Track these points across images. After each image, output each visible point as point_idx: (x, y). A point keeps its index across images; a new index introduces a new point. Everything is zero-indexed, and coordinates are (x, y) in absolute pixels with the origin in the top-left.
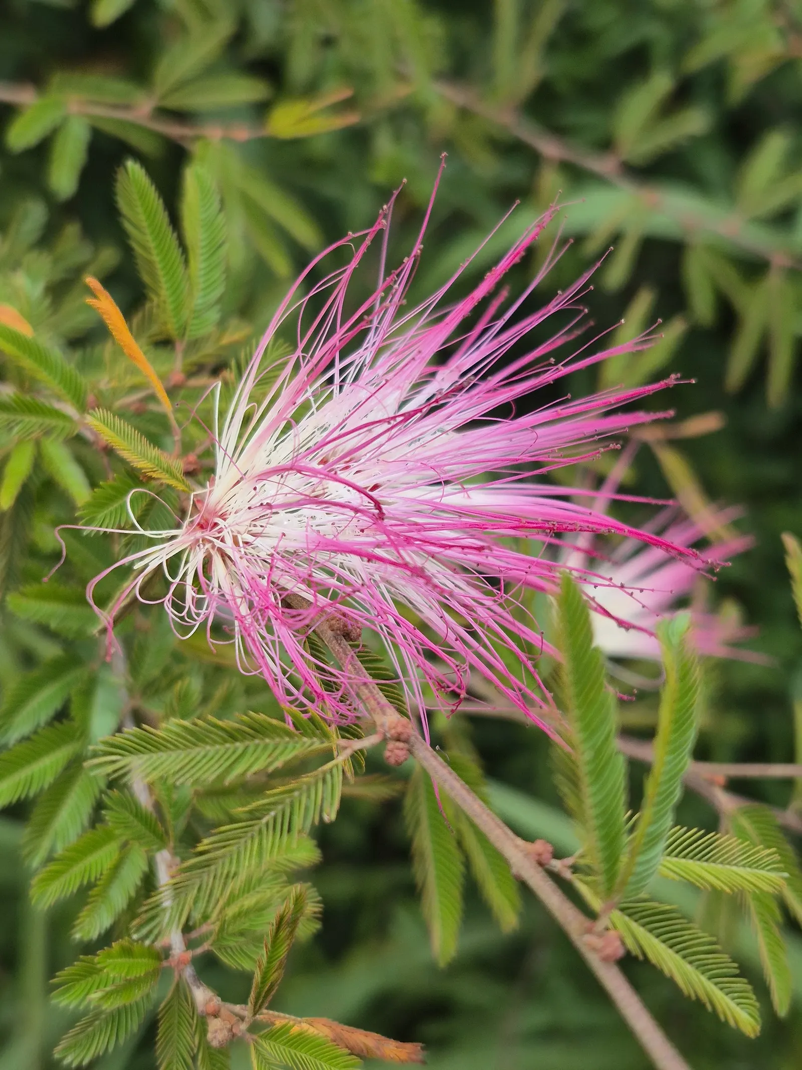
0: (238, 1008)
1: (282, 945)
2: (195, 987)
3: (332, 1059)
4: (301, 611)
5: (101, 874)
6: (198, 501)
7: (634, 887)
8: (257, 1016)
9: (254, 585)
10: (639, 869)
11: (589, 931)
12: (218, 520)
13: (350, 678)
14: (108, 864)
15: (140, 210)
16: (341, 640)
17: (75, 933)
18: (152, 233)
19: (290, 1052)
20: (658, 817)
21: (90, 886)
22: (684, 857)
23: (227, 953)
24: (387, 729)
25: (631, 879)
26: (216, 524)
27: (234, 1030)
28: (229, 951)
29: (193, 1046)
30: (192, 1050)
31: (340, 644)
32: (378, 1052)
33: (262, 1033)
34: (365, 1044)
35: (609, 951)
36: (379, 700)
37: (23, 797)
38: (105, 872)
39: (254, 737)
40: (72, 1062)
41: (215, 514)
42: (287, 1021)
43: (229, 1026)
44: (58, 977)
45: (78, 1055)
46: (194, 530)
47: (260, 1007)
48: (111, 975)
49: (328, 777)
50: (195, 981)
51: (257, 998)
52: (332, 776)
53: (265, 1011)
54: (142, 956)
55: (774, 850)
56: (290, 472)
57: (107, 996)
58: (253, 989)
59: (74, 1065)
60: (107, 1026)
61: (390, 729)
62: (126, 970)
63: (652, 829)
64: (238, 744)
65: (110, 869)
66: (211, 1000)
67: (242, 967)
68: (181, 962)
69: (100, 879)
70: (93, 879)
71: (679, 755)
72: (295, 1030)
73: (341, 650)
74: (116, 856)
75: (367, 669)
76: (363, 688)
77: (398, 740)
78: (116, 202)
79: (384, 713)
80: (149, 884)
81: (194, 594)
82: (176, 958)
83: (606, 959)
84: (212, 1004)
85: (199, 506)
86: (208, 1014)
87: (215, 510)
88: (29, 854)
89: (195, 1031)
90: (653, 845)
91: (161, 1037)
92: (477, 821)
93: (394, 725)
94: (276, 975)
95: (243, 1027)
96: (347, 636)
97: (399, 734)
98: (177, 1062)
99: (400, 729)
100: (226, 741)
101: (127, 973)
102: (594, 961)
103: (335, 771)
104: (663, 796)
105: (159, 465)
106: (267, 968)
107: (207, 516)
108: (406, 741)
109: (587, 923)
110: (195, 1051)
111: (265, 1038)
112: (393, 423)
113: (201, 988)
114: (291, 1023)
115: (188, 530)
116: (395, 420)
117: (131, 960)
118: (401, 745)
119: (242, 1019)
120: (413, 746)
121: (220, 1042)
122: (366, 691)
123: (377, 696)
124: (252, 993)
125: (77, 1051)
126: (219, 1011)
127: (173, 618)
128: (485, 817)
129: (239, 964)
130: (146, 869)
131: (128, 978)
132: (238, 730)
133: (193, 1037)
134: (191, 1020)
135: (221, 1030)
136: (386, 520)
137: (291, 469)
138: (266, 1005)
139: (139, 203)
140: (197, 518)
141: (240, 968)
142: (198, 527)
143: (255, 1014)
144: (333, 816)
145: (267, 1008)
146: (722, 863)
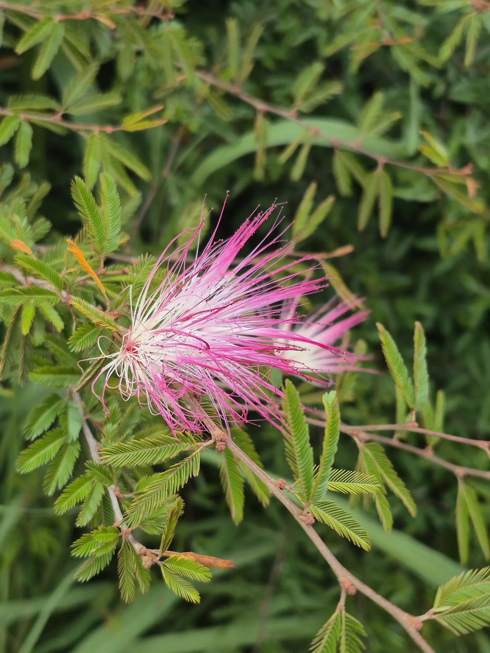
0: (154, 551)
1: (173, 524)
2: (134, 544)
3: (196, 569)
4: (179, 390)
5: (85, 497)
6: (126, 339)
7: (317, 497)
8: (164, 554)
9: (156, 378)
10: (318, 490)
11: (301, 514)
12: (135, 347)
13: (199, 415)
14: (87, 493)
15: (82, 198)
16: (193, 398)
17: (77, 524)
18: (88, 208)
19: (178, 568)
20: (325, 470)
21: (81, 503)
22: (337, 481)
23: (146, 527)
24: (216, 436)
25: (316, 494)
26: (134, 349)
27: (154, 561)
28: (147, 527)
29: (134, 568)
30: (134, 570)
31: (193, 400)
32: (215, 565)
33: (165, 561)
34: (208, 562)
35: (309, 521)
36: (212, 424)
37: (42, 464)
38: (86, 496)
39: (164, 444)
40: (82, 580)
41: (133, 344)
42: (175, 555)
43: (151, 559)
44: (74, 544)
45: (85, 577)
46: (125, 352)
47: (165, 550)
48: (100, 542)
49: (194, 458)
50: (134, 541)
51: (164, 546)
52: (196, 458)
53: (166, 551)
54: (111, 532)
55: (374, 475)
56: (170, 332)
57: (98, 550)
58: (162, 542)
59: (83, 581)
60: (96, 563)
61: (218, 437)
62: (105, 539)
63: (323, 475)
64: (157, 447)
65: (88, 495)
66: (142, 548)
67: (153, 533)
68: (127, 533)
69: (85, 500)
70: (82, 500)
71: (332, 447)
72: (180, 558)
73: (193, 403)
74: (90, 488)
75: (205, 411)
76: (204, 419)
77: (221, 441)
78: (71, 196)
79: (214, 430)
80: (106, 500)
81: (130, 382)
82: (124, 531)
83: (308, 525)
84: (143, 550)
85: (126, 340)
86: (141, 554)
87: (133, 342)
88: (46, 490)
89: (134, 562)
90: (324, 481)
91: (120, 566)
92: (255, 473)
93: (219, 436)
94: (171, 536)
95: (158, 558)
96: (195, 396)
97: (222, 439)
98: (127, 576)
99: (222, 437)
100: (153, 447)
101: (106, 540)
102: (303, 525)
103: (197, 455)
104: (327, 463)
105: (104, 320)
106: (168, 533)
107: (130, 345)
108: (224, 442)
109: (301, 511)
110: (135, 571)
111: (167, 563)
112: (213, 312)
113: (137, 544)
114: (178, 555)
115: (123, 352)
116: (214, 311)
117: (106, 534)
118: (223, 443)
119: (157, 555)
120: (227, 443)
121: (148, 566)
122: (206, 421)
123: (211, 423)
124: (161, 544)
125: (84, 575)
126: (146, 553)
127: (122, 394)
128: (258, 471)
129: (152, 532)
130: (104, 493)
131: (107, 542)
132: (157, 442)
133: (134, 564)
134: (131, 557)
135: (148, 561)
136: (210, 350)
137: (171, 331)
138: (167, 549)
139: (81, 195)
140: (126, 346)
141: (153, 534)
142: (126, 350)
143: (163, 553)
144: (197, 474)
145: (168, 550)
146: (353, 482)
